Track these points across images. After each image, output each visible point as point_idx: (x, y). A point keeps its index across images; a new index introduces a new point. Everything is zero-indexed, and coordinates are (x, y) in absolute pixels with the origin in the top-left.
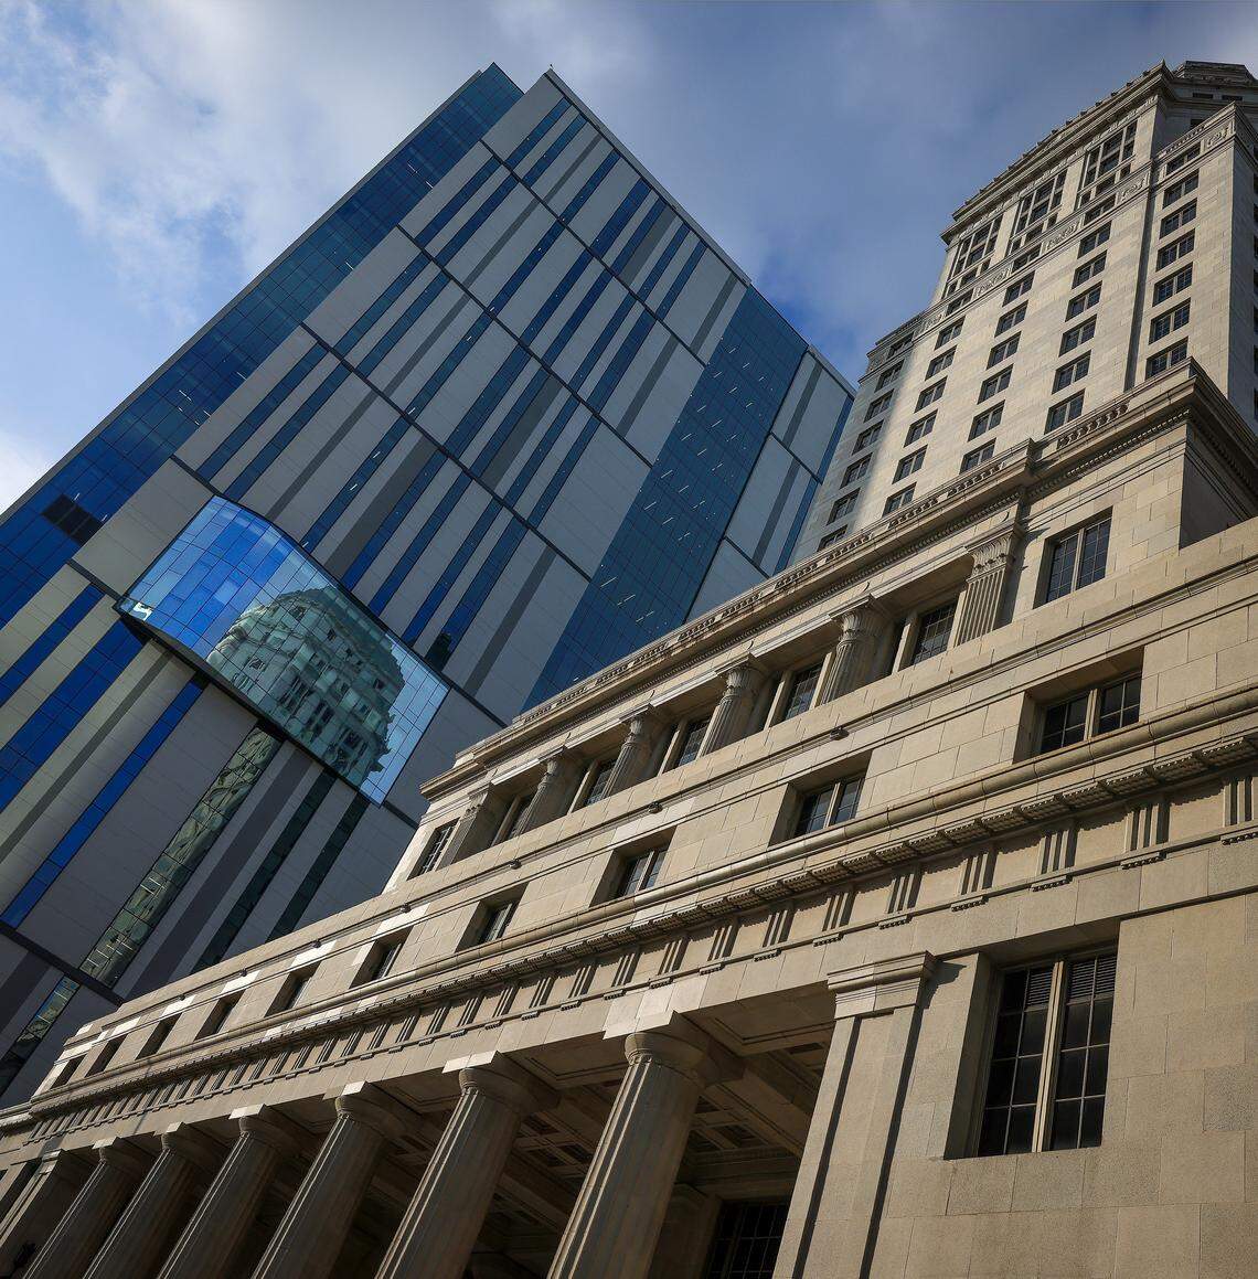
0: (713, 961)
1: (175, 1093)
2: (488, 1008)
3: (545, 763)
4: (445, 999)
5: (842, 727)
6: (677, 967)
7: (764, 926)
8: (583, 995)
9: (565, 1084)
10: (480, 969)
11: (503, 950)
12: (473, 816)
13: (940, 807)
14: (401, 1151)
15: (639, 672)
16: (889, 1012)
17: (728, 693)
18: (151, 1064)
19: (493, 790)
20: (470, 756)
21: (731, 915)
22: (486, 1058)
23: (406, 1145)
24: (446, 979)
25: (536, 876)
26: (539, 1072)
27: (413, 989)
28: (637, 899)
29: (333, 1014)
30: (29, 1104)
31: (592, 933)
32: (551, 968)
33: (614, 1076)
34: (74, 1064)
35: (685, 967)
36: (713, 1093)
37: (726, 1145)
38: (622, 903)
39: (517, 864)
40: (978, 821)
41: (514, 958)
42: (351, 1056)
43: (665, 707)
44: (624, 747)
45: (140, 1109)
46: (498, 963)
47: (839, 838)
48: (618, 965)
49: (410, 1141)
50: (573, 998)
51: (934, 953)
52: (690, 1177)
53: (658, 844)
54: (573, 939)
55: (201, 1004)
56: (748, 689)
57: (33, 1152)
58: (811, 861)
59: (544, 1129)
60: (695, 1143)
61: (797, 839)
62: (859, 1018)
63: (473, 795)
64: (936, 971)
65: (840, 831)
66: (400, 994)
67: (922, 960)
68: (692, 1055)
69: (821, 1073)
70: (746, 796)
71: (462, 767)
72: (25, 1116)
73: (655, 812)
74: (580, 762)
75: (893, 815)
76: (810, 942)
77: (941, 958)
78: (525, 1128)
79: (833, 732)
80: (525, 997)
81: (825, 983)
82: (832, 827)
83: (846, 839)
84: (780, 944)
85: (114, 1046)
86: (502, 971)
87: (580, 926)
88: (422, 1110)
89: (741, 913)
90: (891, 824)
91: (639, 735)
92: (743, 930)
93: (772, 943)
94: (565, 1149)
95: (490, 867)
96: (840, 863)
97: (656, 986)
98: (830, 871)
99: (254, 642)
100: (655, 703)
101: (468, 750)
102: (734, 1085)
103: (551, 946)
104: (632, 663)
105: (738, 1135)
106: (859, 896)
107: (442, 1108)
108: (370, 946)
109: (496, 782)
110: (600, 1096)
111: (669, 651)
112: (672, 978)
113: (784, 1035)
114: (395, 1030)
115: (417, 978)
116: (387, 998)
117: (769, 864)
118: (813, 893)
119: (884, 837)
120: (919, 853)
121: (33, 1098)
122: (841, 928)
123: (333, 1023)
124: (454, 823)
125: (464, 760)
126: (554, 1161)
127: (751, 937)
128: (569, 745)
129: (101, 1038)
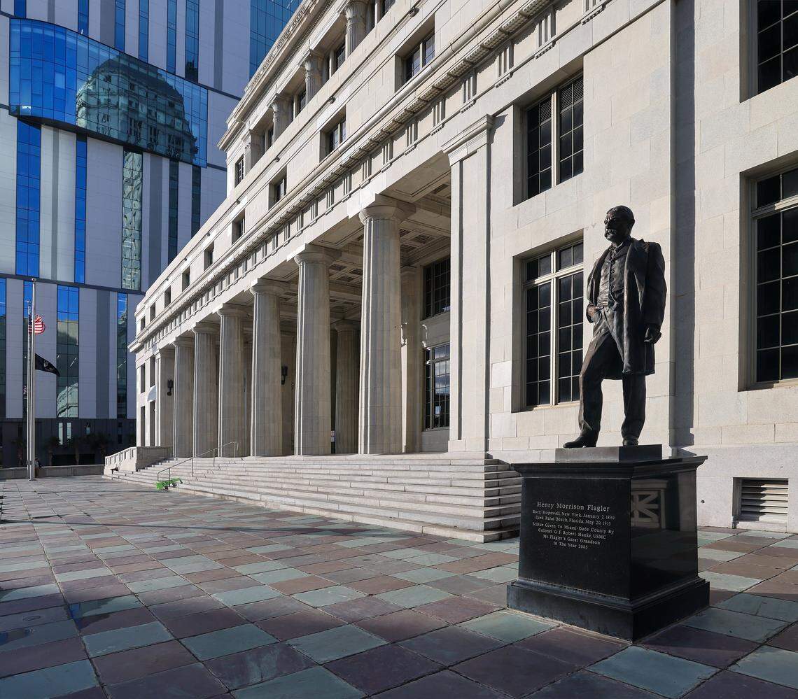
0: (386, 164)
1: (187, 314)
2: (294, 228)
3: (271, 107)
4: (274, 232)
5: (414, 6)
6: (370, 174)
7: (405, 136)
8: (333, 205)
9: (341, 246)
10: (282, 213)
11: (289, 201)
12: (249, 150)
13: (479, 29)
14: (286, 299)
15: (297, 31)
16: (475, 152)
17: (349, 24)
18: (170, 308)
19: (252, 132)
20: (233, 120)
21: (388, 138)
22: (302, 248)
23: (288, 296)
24: (270, 223)
25: (289, 161)
26: (328, 245)
27: (259, 234)
28: (340, 149)
29: (231, 259)
30: (136, 340)
31: (326, 175)
32: (313, 199)
33: (359, 235)
34: (143, 321)
35: (373, 173)
36: (405, 225)
37: (418, 245)
38: (334, 154)
39: (277, 159)
40: (500, 30)
41: (295, 201)
42: (247, 272)
43: (319, 47)
44: (307, 80)
45: (178, 324)
46: (289, 207)
47: (429, 73)
48: (343, 185)
49: (287, 294)
50: (329, 208)
51: (491, 114)
52: (406, 263)
53: (340, 119)
54: (318, 182)
55: (176, 278)
56: (359, 16)
57: (150, 354)
58: (418, 91)
59: (340, 268)
60: (405, 249)
61: (408, 82)
62: (461, 161)
63: (244, 139)
64: (494, 122)
65: (429, 69)
66: (254, 238)
67: (485, 120)
68: (391, 210)
69: (450, 198)
70: (375, 72)
71: (232, 127)
72: (138, 345)
73: (332, 103)
74: (288, 99)
75: (454, 46)
76: (429, 135)
77: (495, 115)
78: (331, 271)
79: (410, 12)
80: (308, 216)
81: (442, 151)
82: (424, 68)
83: (433, 71)
84: (415, 142)
85: (153, 308)
86: (292, 210)
87: (319, 174)
88: (287, 280)
89: (392, 135)
90: (455, 52)
91: (311, 70)
92: (395, 143)
93: (411, 143)
94: (352, 273)
95: (266, 167)
96: (433, 87)
97: (364, 187)
98: (430, 93)
99: (94, 107)
100: (313, 47)
101: (230, 117)
102: (413, 217)
103: (310, 189)
104: (292, 27)
105: (422, 239)
106: (447, 100)
107: (293, 276)
108: (231, 225)
109: (252, 128)
110: (356, 245)
111: (308, 10)
112: (370, 180)
113: (429, 185)
114: (259, 254)
115: (257, 229)
116: (249, 243)
117: (398, 103)
118: (424, 109)
119: (453, 61)
120: (472, 63)
121: (136, 337)
122: (444, 121)
123: (232, 262)
124: (242, 157)
125: (232, 122)
126: (350, 279)
127: (400, 144)
128: (279, 92)
129: (146, 308)
